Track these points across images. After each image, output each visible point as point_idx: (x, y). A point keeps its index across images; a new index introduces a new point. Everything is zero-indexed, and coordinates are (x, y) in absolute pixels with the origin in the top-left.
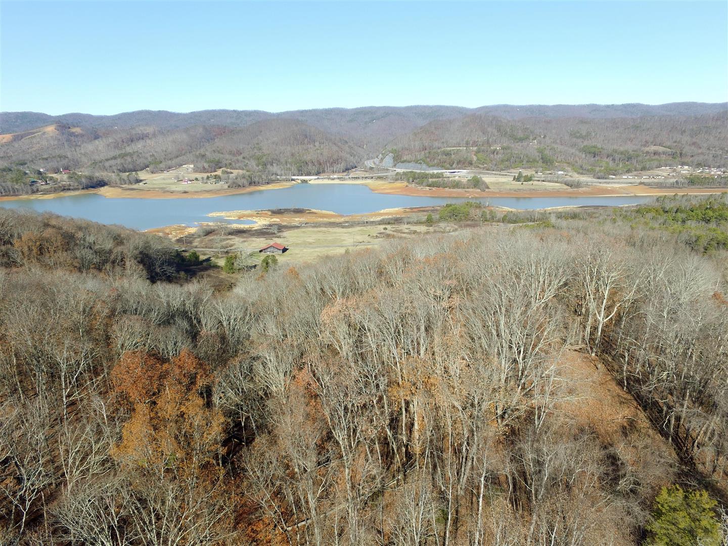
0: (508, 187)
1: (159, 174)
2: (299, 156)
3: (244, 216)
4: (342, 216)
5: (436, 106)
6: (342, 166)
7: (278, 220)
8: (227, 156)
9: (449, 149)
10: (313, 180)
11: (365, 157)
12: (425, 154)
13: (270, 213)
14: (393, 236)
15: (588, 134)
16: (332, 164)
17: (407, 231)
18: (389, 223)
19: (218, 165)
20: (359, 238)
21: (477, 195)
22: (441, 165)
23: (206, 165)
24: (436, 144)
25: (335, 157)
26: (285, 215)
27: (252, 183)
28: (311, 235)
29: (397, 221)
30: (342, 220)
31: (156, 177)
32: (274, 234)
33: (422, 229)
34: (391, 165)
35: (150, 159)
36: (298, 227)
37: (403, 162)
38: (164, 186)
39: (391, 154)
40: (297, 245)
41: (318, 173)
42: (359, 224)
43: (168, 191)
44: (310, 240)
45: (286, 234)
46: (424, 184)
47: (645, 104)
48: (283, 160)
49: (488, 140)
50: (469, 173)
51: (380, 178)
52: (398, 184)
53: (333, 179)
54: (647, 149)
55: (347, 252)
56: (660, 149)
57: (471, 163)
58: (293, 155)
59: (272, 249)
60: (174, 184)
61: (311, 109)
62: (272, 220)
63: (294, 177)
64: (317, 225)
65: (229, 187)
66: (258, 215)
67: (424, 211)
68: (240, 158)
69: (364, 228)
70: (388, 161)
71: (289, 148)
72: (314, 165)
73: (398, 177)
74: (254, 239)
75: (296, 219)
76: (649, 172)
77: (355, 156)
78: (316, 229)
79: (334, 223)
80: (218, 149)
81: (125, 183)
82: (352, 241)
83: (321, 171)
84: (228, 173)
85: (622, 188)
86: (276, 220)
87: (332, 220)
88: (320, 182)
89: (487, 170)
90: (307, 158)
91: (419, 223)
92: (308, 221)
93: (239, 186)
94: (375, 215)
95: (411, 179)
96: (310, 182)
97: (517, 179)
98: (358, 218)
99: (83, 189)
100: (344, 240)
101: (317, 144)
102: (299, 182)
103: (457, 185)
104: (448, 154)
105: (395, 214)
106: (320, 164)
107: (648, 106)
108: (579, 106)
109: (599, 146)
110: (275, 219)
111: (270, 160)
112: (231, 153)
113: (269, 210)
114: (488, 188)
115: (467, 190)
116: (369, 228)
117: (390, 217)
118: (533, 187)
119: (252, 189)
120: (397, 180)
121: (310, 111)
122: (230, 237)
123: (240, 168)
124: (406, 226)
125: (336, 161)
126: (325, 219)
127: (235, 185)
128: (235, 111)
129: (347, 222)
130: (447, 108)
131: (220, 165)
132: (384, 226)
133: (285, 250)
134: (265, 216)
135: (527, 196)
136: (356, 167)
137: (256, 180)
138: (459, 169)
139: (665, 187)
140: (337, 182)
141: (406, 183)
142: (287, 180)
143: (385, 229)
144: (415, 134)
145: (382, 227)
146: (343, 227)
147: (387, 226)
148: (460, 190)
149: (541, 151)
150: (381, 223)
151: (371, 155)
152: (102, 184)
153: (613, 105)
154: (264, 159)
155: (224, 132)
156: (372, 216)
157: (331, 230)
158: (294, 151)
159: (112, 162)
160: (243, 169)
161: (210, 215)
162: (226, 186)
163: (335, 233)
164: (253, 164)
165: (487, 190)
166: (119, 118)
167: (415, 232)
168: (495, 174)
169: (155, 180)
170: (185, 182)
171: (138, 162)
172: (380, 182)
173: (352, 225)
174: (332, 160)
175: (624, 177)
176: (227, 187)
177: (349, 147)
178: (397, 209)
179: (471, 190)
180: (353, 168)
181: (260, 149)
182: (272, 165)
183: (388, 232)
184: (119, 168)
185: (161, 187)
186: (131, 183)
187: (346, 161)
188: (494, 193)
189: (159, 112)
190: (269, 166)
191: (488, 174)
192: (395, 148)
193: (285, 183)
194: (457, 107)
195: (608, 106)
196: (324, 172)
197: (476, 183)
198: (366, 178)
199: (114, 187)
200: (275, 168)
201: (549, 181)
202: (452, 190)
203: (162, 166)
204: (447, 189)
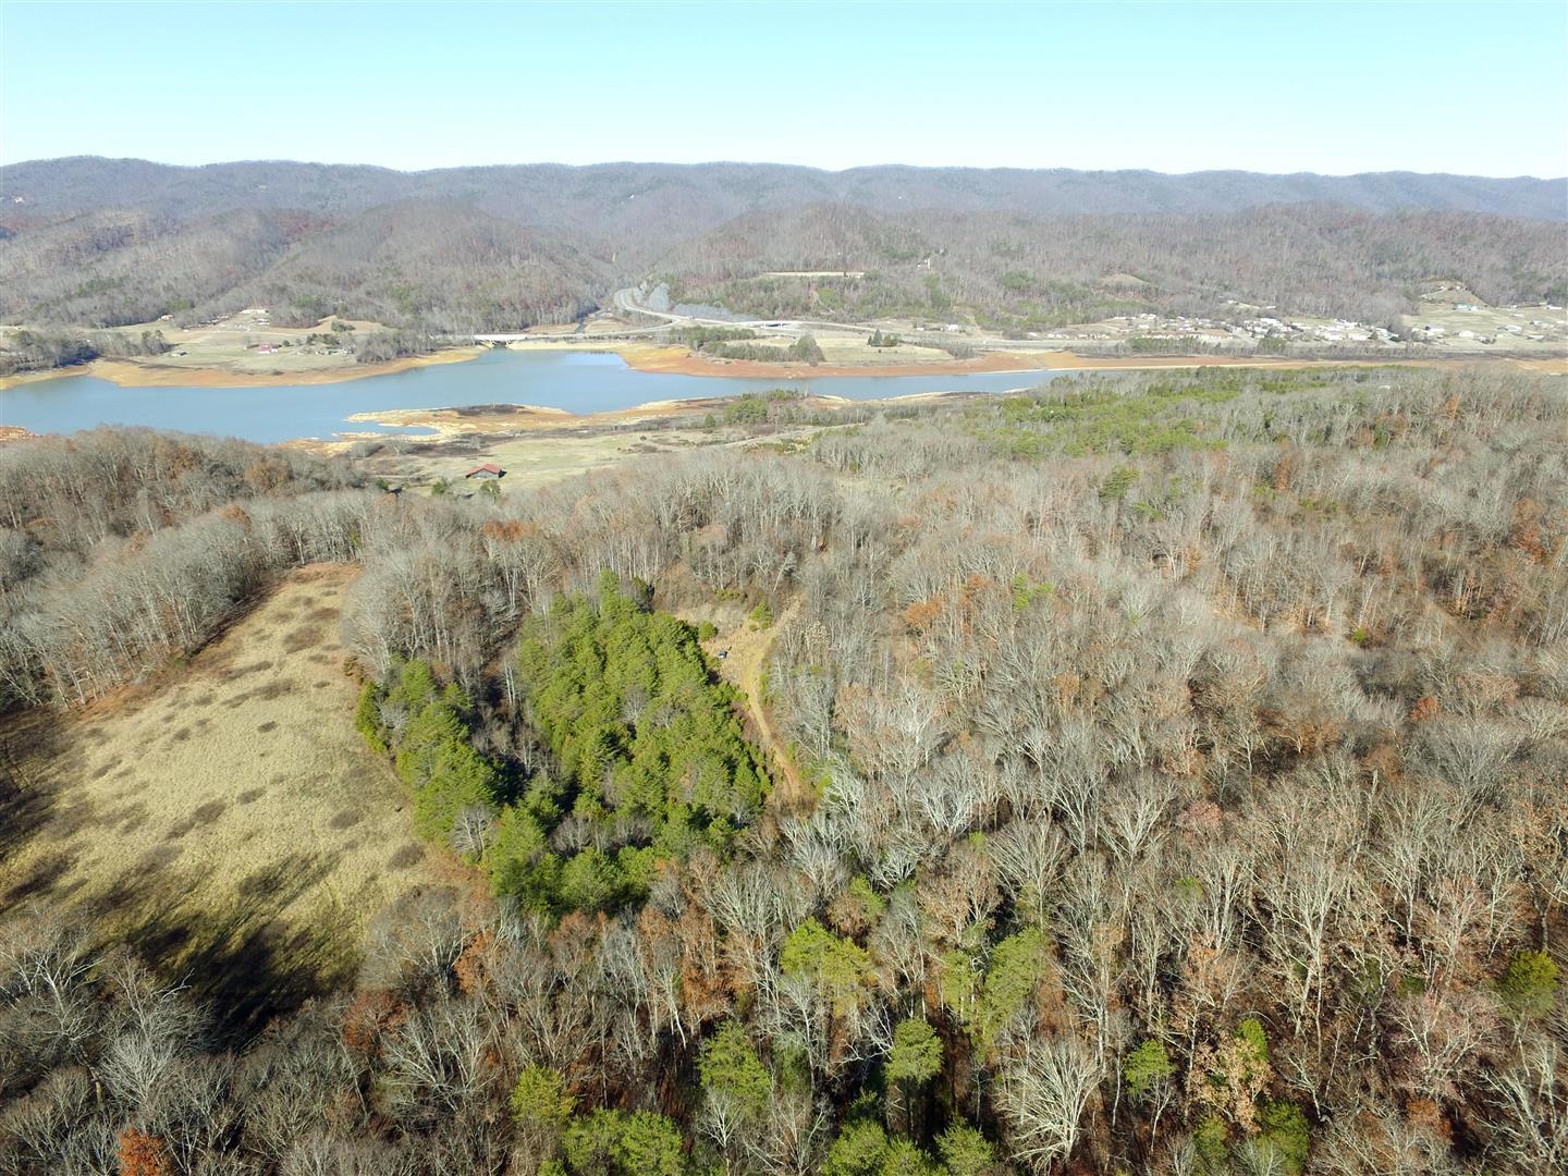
0: (856, 357)
1: (198, 332)
2: (483, 290)
3: (411, 420)
4: (576, 417)
5: (762, 166)
6: (570, 309)
7: (473, 426)
8: (336, 291)
9: (773, 276)
10: (517, 342)
11: (616, 284)
12: (727, 287)
13: (456, 414)
14: (654, 450)
15: (1021, 248)
16: (549, 309)
17: (674, 441)
18: (650, 429)
19: (318, 311)
20: (606, 453)
21: (802, 374)
22: (755, 311)
23: (297, 313)
24: (750, 266)
25: (556, 292)
26: (484, 417)
27: (402, 352)
28: (532, 451)
29: (662, 424)
30: (577, 424)
31: (196, 337)
32: (476, 450)
33: (698, 436)
34: (665, 306)
35: (165, 297)
36: (510, 438)
37: (687, 302)
38: (224, 359)
39: (663, 285)
40: (515, 465)
41: (524, 327)
42: (603, 430)
43: (241, 372)
44: (533, 458)
45: (495, 449)
46: (718, 352)
47: (1159, 171)
48: (451, 300)
49: (844, 260)
50: (801, 327)
51: (642, 338)
52: (676, 351)
53: (555, 341)
54: (1107, 280)
55: (588, 472)
56: (1129, 280)
57: (806, 309)
58: (469, 287)
59: (484, 473)
60: (243, 354)
61: (491, 165)
62: (463, 427)
63: (479, 337)
64: (540, 434)
65: (359, 360)
66: (438, 416)
67: (707, 406)
68: (360, 292)
69: (613, 438)
70: (660, 295)
71: (459, 271)
72: (515, 310)
73: (676, 337)
74: (448, 459)
75: (505, 425)
76: (1091, 327)
77: (593, 283)
78: (539, 441)
79: (565, 429)
80: (309, 272)
81: (139, 354)
82: (594, 457)
83: (530, 321)
84: (343, 328)
85: (1035, 357)
86: (470, 426)
87: (562, 425)
88: (530, 346)
89: (835, 320)
90: (500, 295)
91: (695, 427)
92: (524, 427)
93: (379, 358)
94: (630, 415)
95: (696, 343)
96: (510, 346)
97: (874, 342)
98: (604, 419)
99: (56, 366)
100: (583, 457)
101: (515, 259)
102: (491, 345)
103: (771, 355)
104: (768, 288)
105: (660, 412)
106: (527, 307)
107: (1163, 177)
108: (1039, 172)
109: (1030, 273)
110: (467, 425)
111: (426, 300)
112: (338, 281)
113: (453, 409)
114: (823, 359)
115: (788, 363)
116: (619, 438)
117: (654, 417)
118: (895, 358)
119: (404, 363)
120: (672, 342)
121: (489, 170)
122: (410, 457)
123: (367, 318)
124: (675, 433)
125: (558, 302)
126: (550, 423)
127: (370, 357)
128: (314, 166)
129: (586, 428)
130: (784, 169)
131: (323, 310)
132: (641, 434)
133: (502, 474)
134: (448, 419)
135: (883, 374)
136: (597, 309)
137: (409, 345)
138: (786, 318)
139: (1098, 356)
140: (562, 345)
141: (687, 350)
142: (467, 344)
143: (644, 438)
144: (711, 243)
145: (639, 434)
146: (580, 437)
147: (646, 434)
148: (777, 364)
149: (931, 283)
150: (638, 428)
151: (626, 278)
152: (87, 355)
153: (1101, 172)
154: (412, 298)
155: (306, 226)
156: (625, 416)
157: (561, 441)
158: (470, 279)
159: (83, 304)
160: (374, 320)
161: (352, 419)
162: (353, 359)
163: (569, 446)
164: (390, 306)
165: (820, 364)
166: (21, 175)
167: (686, 443)
168: (846, 330)
169: (198, 345)
170: (264, 349)
171: (142, 304)
172: (642, 346)
173: (595, 431)
174: (549, 299)
175: (1051, 336)
176: (355, 361)
177: (583, 263)
178: (664, 403)
179: (794, 364)
180: (591, 312)
181: (400, 274)
182: (430, 308)
183: (647, 443)
184: (103, 316)
185: (220, 360)
186: (152, 353)
187: (577, 299)
188: (830, 369)
189: (125, 161)
190: (424, 313)
191: (834, 328)
192: (671, 271)
193: (464, 350)
194: (803, 169)
195: (1092, 175)
196: (535, 322)
197: (806, 351)
198: (616, 338)
199: (116, 360)
200: (437, 317)
201: (926, 345)
202: (763, 364)
203: (199, 311)
204: (755, 362)
